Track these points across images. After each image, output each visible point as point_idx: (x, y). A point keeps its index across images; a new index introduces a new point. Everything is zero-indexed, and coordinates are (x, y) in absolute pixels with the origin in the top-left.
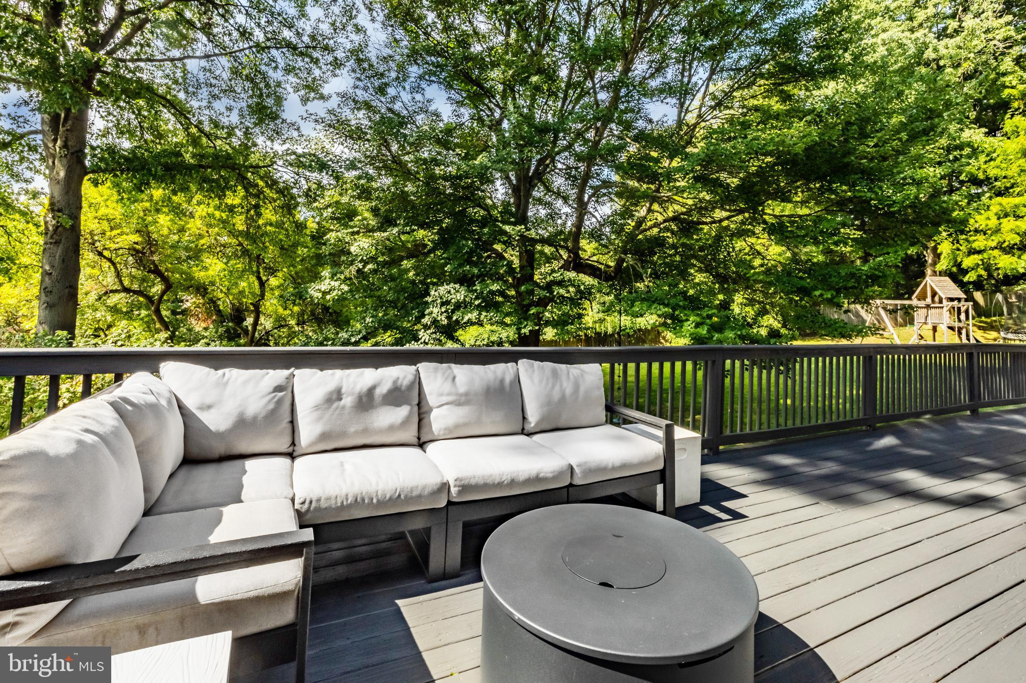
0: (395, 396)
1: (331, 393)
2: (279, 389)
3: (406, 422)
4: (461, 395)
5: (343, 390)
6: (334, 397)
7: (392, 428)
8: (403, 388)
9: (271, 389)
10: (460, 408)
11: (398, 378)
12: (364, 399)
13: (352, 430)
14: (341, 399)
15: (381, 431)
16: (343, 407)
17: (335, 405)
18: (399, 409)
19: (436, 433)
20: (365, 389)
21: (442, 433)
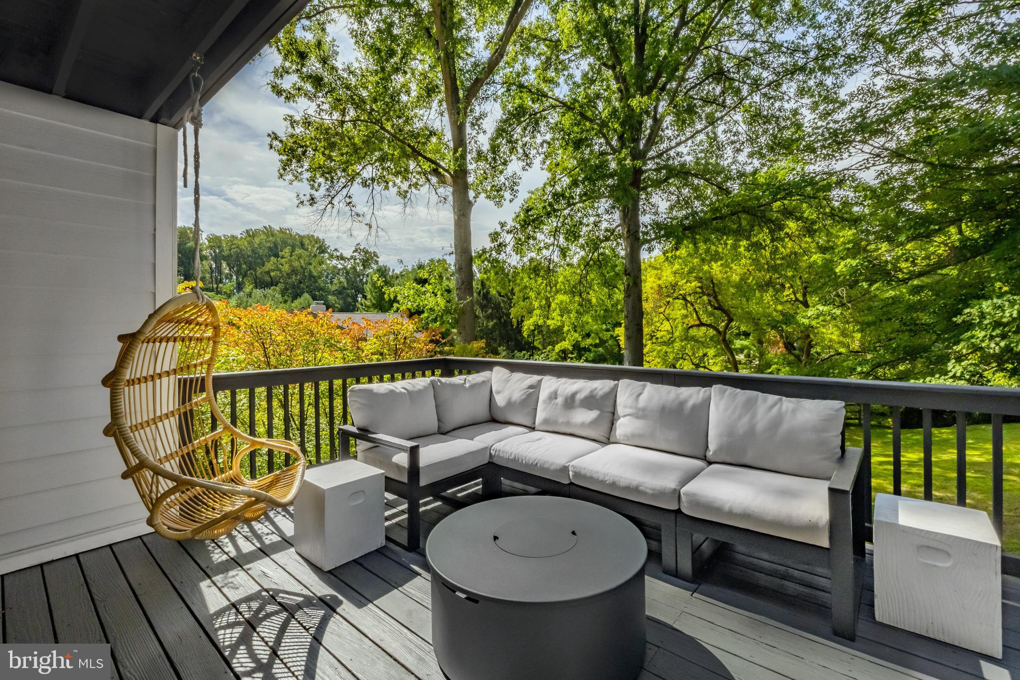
0: (590, 402)
1: (552, 393)
2: (531, 387)
3: (594, 423)
4: (639, 409)
5: (558, 393)
6: (553, 396)
7: (583, 425)
8: (598, 397)
9: (526, 387)
10: (638, 420)
11: (596, 389)
12: (569, 401)
13: (560, 420)
14: (556, 398)
15: (576, 426)
16: (557, 404)
17: (554, 401)
18: (590, 412)
19: (618, 437)
20: (570, 394)
21: (622, 438)
